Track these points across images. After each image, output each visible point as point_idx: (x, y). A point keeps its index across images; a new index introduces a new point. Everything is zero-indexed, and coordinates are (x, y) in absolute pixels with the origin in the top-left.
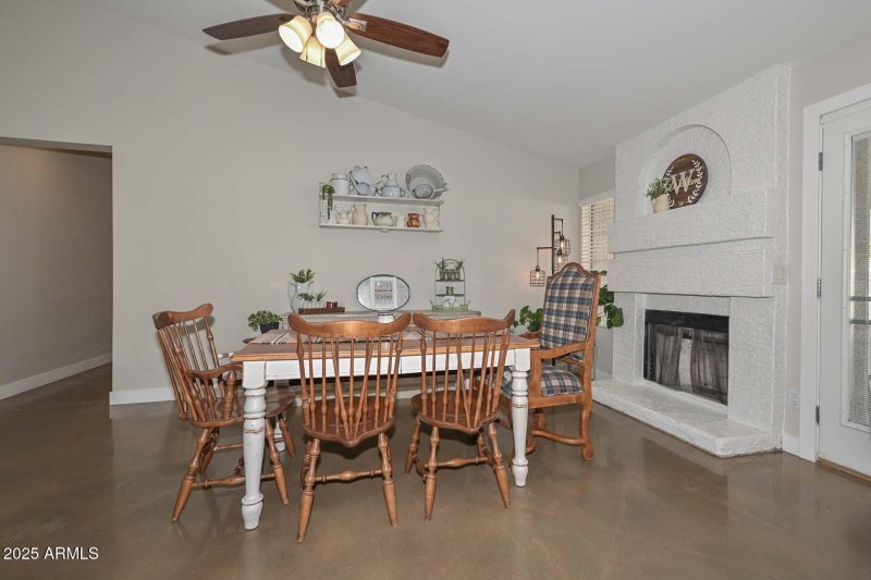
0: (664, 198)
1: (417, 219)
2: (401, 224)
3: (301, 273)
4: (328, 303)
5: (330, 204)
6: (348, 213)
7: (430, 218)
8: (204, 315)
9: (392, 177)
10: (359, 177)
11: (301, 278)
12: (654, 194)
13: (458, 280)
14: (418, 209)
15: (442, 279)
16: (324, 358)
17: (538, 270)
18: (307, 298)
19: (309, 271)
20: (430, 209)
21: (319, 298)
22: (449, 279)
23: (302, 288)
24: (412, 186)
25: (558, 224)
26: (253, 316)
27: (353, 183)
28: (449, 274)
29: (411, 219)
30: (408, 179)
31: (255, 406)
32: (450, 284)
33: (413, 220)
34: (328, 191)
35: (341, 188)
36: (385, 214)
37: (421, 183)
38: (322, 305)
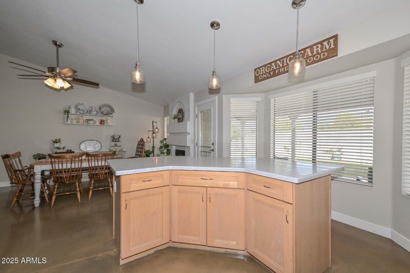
0: (176, 119)
1: (104, 122)
2: (98, 123)
3: (56, 140)
4: (68, 150)
5: (68, 116)
6: (76, 119)
7: (109, 121)
8: (18, 155)
9: (94, 108)
10: (80, 107)
11: (56, 142)
12: (174, 118)
13: (119, 141)
14: (104, 118)
15: (113, 141)
16: (59, 164)
17: (148, 138)
18: (58, 148)
19: (59, 139)
20: (109, 118)
21: (64, 148)
22: (116, 141)
23: (57, 145)
24: (102, 110)
25: (155, 124)
26: (35, 155)
27: (78, 109)
28: (115, 139)
29: (101, 122)
30: (100, 108)
31: (38, 177)
32: (116, 143)
33: (102, 122)
34: (67, 112)
35: (73, 111)
36: (90, 120)
37: (105, 109)
38: (65, 151)
